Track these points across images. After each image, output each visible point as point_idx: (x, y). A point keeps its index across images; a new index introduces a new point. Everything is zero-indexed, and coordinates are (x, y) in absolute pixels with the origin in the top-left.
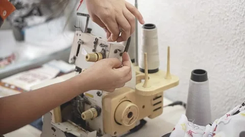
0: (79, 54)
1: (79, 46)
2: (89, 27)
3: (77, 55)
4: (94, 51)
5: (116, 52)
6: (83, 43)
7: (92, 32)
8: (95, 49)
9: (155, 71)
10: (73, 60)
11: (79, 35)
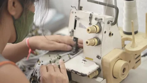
0: (76, 28)
1: (76, 21)
2: (81, 5)
3: (75, 29)
4: (90, 24)
5: (108, 23)
6: (79, 19)
7: (82, 9)
8: (91, 22)
9: (136, 33)
10: (72, 33)
11: (74, 13)
